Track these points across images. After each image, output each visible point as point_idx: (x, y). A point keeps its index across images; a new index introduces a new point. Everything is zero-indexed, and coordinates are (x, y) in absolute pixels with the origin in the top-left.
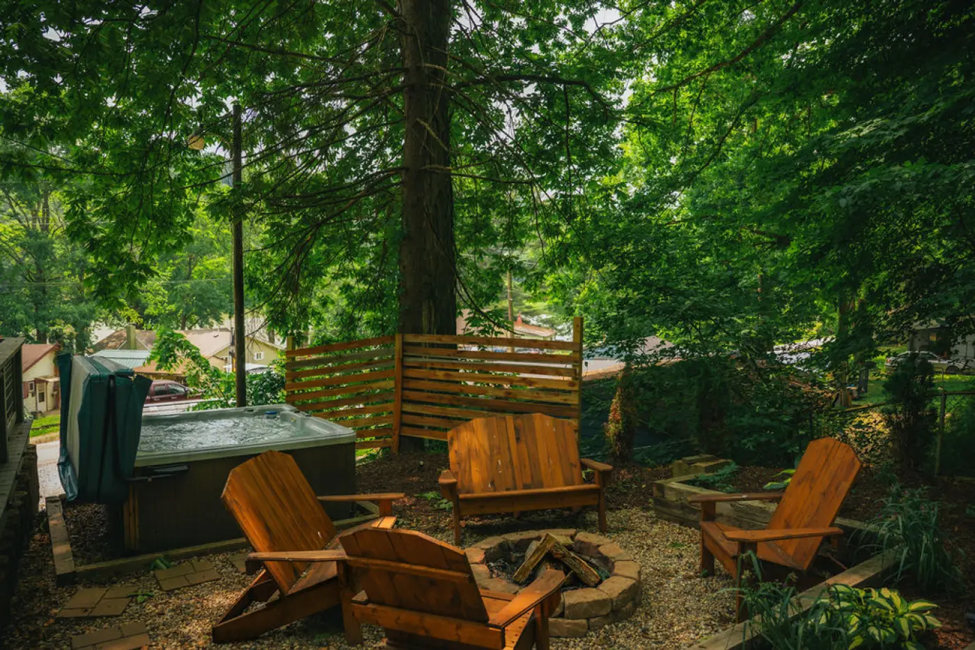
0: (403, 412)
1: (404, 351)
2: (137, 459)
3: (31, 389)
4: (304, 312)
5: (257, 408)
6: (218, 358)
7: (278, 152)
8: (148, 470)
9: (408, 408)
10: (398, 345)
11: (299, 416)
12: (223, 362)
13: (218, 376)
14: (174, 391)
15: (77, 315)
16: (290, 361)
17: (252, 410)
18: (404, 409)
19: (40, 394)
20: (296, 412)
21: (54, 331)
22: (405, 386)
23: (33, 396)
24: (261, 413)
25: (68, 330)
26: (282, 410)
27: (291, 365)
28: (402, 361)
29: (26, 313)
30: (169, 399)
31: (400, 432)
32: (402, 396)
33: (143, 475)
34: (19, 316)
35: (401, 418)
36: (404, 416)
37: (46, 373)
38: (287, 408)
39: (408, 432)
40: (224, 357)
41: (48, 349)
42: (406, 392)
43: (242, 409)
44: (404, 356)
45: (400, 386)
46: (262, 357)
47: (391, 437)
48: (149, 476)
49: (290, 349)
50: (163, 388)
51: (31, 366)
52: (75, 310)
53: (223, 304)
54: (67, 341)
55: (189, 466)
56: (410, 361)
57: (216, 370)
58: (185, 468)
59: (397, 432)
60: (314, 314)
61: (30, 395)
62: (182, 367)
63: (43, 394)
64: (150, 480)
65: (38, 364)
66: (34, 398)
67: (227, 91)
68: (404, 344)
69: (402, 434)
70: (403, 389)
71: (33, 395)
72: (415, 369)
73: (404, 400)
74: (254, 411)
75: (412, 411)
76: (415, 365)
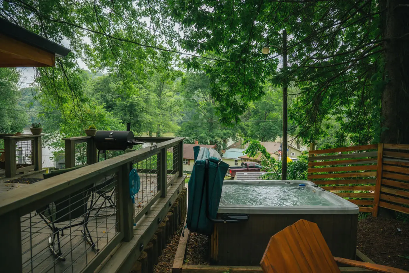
0: (381, 193)
1: (384, 154)
2: (219, 208)
4: (318, 132)
5: (292, 181)
6: (275, 154)
7: (304, 54)
8: (225, 216)
9: (385, 190)
10: (380, 150)
11: (317, 190)
12: (277, 156)
13: (274, 162)
14: (257, 167)
15: (222, 134)
16: (311, 156)
17: (290, 183)
18: (382, 191)
20: (315, 187)
21: (214, 140)
22: (384, 176)
24: (295, 184)
25: (219, 140)
26: (307, 184)
27: (312, 159)
28: (382, 160)
30: (254, 170)
31: (379, 205)
32: (381, 182)
33: (222, 219)
35: (380, 196)
36: (382, 195)
38: (310, 184)
39: (384, 205)
40: (278, 154)
42: (384, 180)
43: (284, 181)
44: (384, 157)
45: (380, 177)
46: (294, 155)
47: (372, 207)
48: (225, 220)
49: (312, 150)
50: (253, 165)
52: (222, 132)
53: (278, 132)
54: (219, 144)
55: (248, 217)
56: (387, 161)
57: (273, 159)
58: (246, 218)
59: (376, 205)
60: (322, 132)
62: (259, 156)
64: (225, 222)
67: (280, 27)
68: (384, 150)
69: (380, 206)
70: (383, 178)
72: (391, 166)
73: (382, 185)
74: (291, 183)
75: (388, 192)
76: (393, 164)
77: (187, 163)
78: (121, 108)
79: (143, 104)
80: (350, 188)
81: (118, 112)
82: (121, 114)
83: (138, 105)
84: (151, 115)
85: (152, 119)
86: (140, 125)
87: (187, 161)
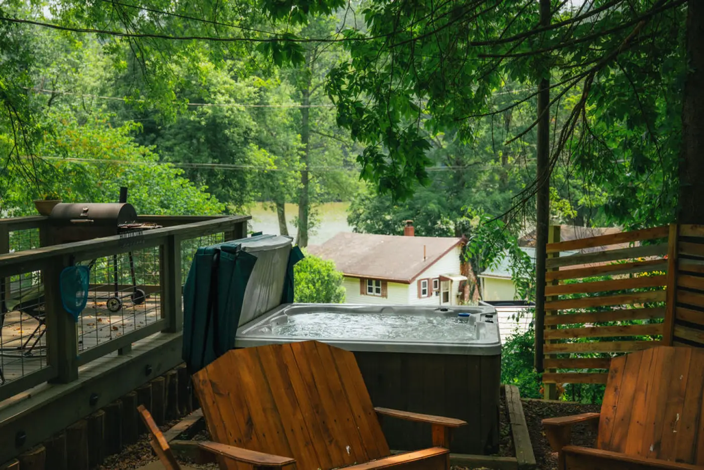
0: (675, 339)
1: (678, 248)
3: (436, 287)
10: (673, 240)
16: (551, 256)
17: (446, 310)
19: (444, 293)
23: (437, 295)
27: (552, 263)
28: (676, 263)
29: (440, 203)
32: (674, 313)
34: (432, 206)
36: (675, 343)
37: (451, 271)
41: (453, 244)
42: (681, 310)
44: (678, 256)
45: (672, 301)
49: (552, 242)
51: (435, 261)
56: (686, 264)
61: (434, 293)
63: (447, 293)
65: (442, 259)
66: (438, 297)
68: (680, 238)
70: (677, 304)
71: (438, 293)
72: (692, 277)
73: (678, 321)
74: (449, 311)
75: (685, 338)
76: (693, 270)
77: (378, 291)
78: (185, 135)
79: (248, 121)
80: (621, 331)
81: (175, 145)
82: (185, 151)
83: (233, 124)
84: (273, 152)
85: (276, 162)
86: (243, 182)
87: (377, 284)
